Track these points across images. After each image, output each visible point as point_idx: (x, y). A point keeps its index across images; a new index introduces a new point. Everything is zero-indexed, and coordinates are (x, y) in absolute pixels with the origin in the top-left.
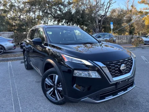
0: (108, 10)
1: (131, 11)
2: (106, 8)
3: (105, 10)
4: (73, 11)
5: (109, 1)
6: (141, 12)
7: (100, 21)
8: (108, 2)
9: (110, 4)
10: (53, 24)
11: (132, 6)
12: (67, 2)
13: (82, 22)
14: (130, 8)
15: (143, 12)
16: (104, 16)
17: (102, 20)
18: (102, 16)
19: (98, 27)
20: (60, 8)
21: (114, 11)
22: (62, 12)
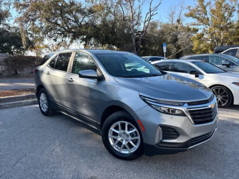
0: (148, 24)
1: (177, 27)
2: (145, 22)
3: (143, 24)
4: (98, 22)
5: (149, 11)
7: (137, 40)
8: (148, 13)
9: (151, 16)
10: (63, 41)
11: (178, 21)
15: (190, 29)
17: (141, 38)
18: (139, 32)
19: (135, 48)
22: (80, 23)
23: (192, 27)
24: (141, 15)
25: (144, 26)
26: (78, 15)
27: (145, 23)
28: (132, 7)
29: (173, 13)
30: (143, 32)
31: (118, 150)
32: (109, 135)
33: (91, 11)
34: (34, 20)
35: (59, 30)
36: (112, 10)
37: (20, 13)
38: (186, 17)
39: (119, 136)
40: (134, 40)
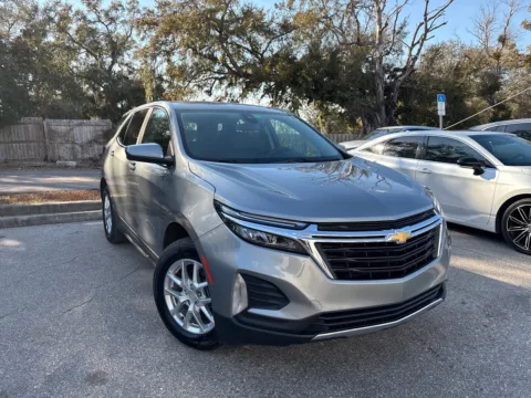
0: (419, 50)
1: (498, 56)
2: (413, 45)
3: (406, 50)
4: (300, 53)
5: (423, 21)
7: (388, 89)
8: (421, 24)
9: (427, 31)
10: (227, 94)
11: (503, 40)
12: (279, 24)
13: (329, 92)
14: (494, 44)
16: (403, 70)
17: (398, 84)
18: (397, 70)
19: (383, 108)
20: (254, 44)
21: (436, 52)
22: (262, 55)
24: (405, 30)
25: (410, 55)
26: (261, 39)
27: (411, 49)
28: (379, 11)
29: (489, 22)
30: (405, 69)
31: (181, 324)
32: (166, 288)
33: (286, 27)
34: (169, 53)
35: (219, 72)
36: (336, 23)
37: (143, 39)
38: (523, 30)
39: (183, 293)
40: (381, 90)
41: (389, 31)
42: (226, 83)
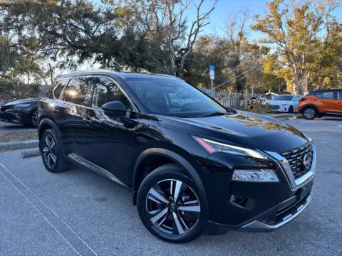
0: (195, 38)
1: (238, 44)
2: (191, 35)
3: (187, 37)
4: (120, 35)
5: (197, 20)
6: (255, 47)
7: (178, 61)
8: (195, 22)
9: (199, 26)
10: (68, 60)
11: (241, 35)
12: (105, 13)
14: (236, 37)
15: (258, 47)
16: (186, 50)
17: (183, 58)
18: (182, 50)
20: (86, 25)
21: (205, 41)
22: (93, 34)
23: (260, 45)
24: (186, 25)
25: (189, 40)
26: (91, 23)
27: (190, 37)
28: (170, 12)
29: (233, 24)
33: (109, 16)
34: (20, 29)
35: (61, 44)
36: (143, 17)
38: (251, 30)
40: (173, 61)
41: (176, 24)
42: (67, 53)
